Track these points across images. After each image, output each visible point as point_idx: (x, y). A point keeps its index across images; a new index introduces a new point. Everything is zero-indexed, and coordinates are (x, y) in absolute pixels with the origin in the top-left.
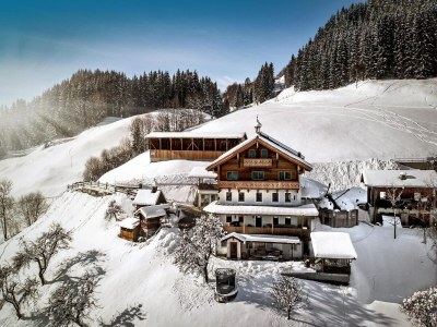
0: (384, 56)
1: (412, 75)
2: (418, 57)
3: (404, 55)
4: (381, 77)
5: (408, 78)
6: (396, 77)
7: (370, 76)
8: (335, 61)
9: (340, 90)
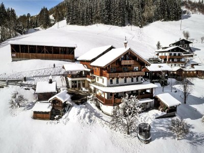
0: (107, 14)
1: (117, 24)
2: (119, 17)
3: (114, 16)
4: (106, 23)
5: (116, 25)
6: (111, 24)
7: (102, 22)
8: (87, 13)
9: (89, 26)
